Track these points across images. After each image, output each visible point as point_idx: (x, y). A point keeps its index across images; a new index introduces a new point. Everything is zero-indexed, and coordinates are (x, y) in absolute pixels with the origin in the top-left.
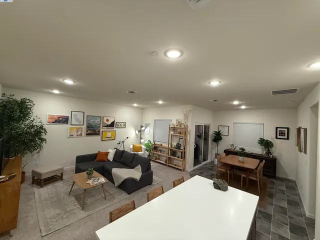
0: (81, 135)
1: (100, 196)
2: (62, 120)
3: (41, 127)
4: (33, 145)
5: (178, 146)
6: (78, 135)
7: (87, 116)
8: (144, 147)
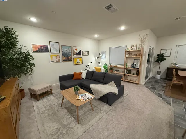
0: (59, 60)
1: (87, 109)
2: (43, 49)
3: (29, 54)
4: (26, 69)
5: (134, 66)
6: (57, 61)
7: (62, 46)
8: (104, 69)
